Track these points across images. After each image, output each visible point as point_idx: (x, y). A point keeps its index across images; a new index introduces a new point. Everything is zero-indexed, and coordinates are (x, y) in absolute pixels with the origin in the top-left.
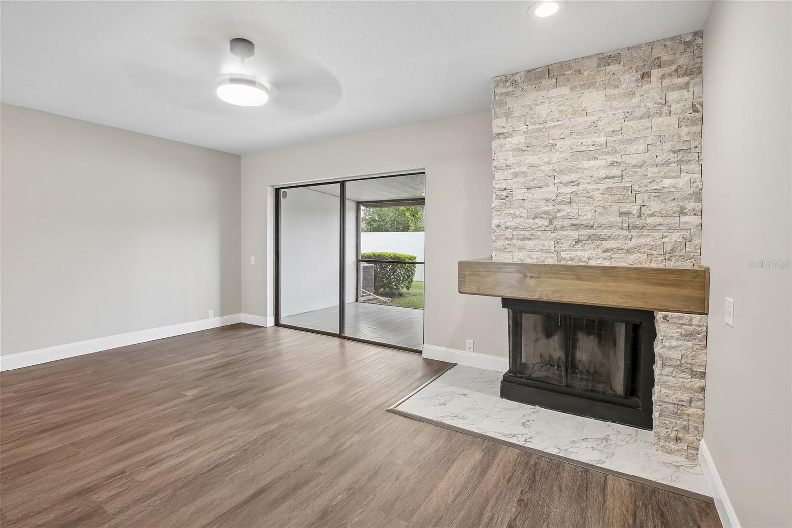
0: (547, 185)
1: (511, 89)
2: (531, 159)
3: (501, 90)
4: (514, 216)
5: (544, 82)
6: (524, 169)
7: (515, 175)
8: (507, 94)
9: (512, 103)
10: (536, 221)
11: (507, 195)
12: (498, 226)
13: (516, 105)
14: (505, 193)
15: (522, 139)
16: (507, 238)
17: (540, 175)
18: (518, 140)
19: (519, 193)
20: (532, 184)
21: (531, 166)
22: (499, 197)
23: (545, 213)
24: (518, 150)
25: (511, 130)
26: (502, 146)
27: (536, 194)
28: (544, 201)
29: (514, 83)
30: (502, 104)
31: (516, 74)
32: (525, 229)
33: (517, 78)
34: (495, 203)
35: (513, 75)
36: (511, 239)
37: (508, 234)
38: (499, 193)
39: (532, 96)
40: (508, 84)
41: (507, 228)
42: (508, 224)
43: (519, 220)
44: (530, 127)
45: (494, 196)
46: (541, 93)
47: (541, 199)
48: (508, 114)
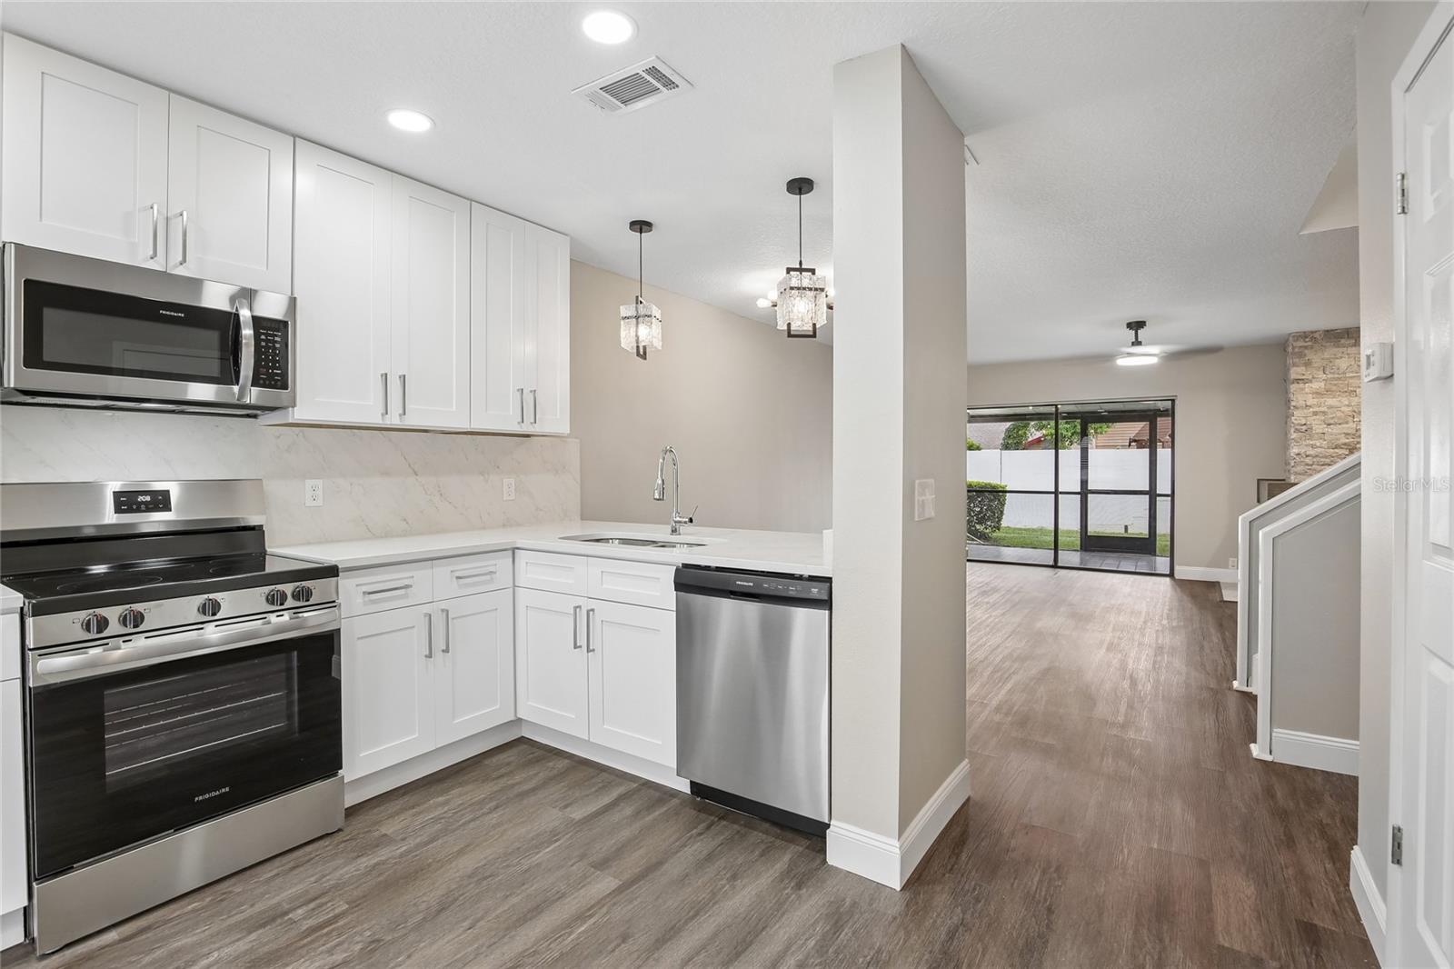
0: (1347, 423)
1: (1310, 343)
2: (1330, 401)
3: (1301, 343)
4: (1313, 446)
5: (1343, 341)
6: (1325, 409)
7: (1315, 413)
8: (1306, 347)
9: (1310, 355)
10: (1336, 450)
11: (1307, 431)
12: (1299, 454)
13: (1316, 358)
14: (1304, 428)
15: (1322, 384)
16: (1307, 465)
17: (1339, 414)
18: (1315, 385)
19: (1318, 427)
20: (1332, 422)
21: (1330, 407)
22: (1297, 431)
23: (1345, 444)
24: (1318, 394)
25: (1310, 377)
26: (1303, 389)
27: (1335, 429)
28: (1343, 435)
29: (1314, 340)
30: (1301, 355)
31: (1316, 332)
32: (1326, 457)
33: (1317, 335)
34: (1294, 436)
35: (1312, 332)
36: (1311, 465)
37: (1308, 460)
38: (1298, 427)
39: (1330, 352)
40: (1307, 340)
41: (1307, 456)
42: (1308, 453)
43: (1319, 450)
44: (1330, 376)
45: (1292, 430)
46: (1341, 350)
47: (1341, 434)
48: (1308, 364)
